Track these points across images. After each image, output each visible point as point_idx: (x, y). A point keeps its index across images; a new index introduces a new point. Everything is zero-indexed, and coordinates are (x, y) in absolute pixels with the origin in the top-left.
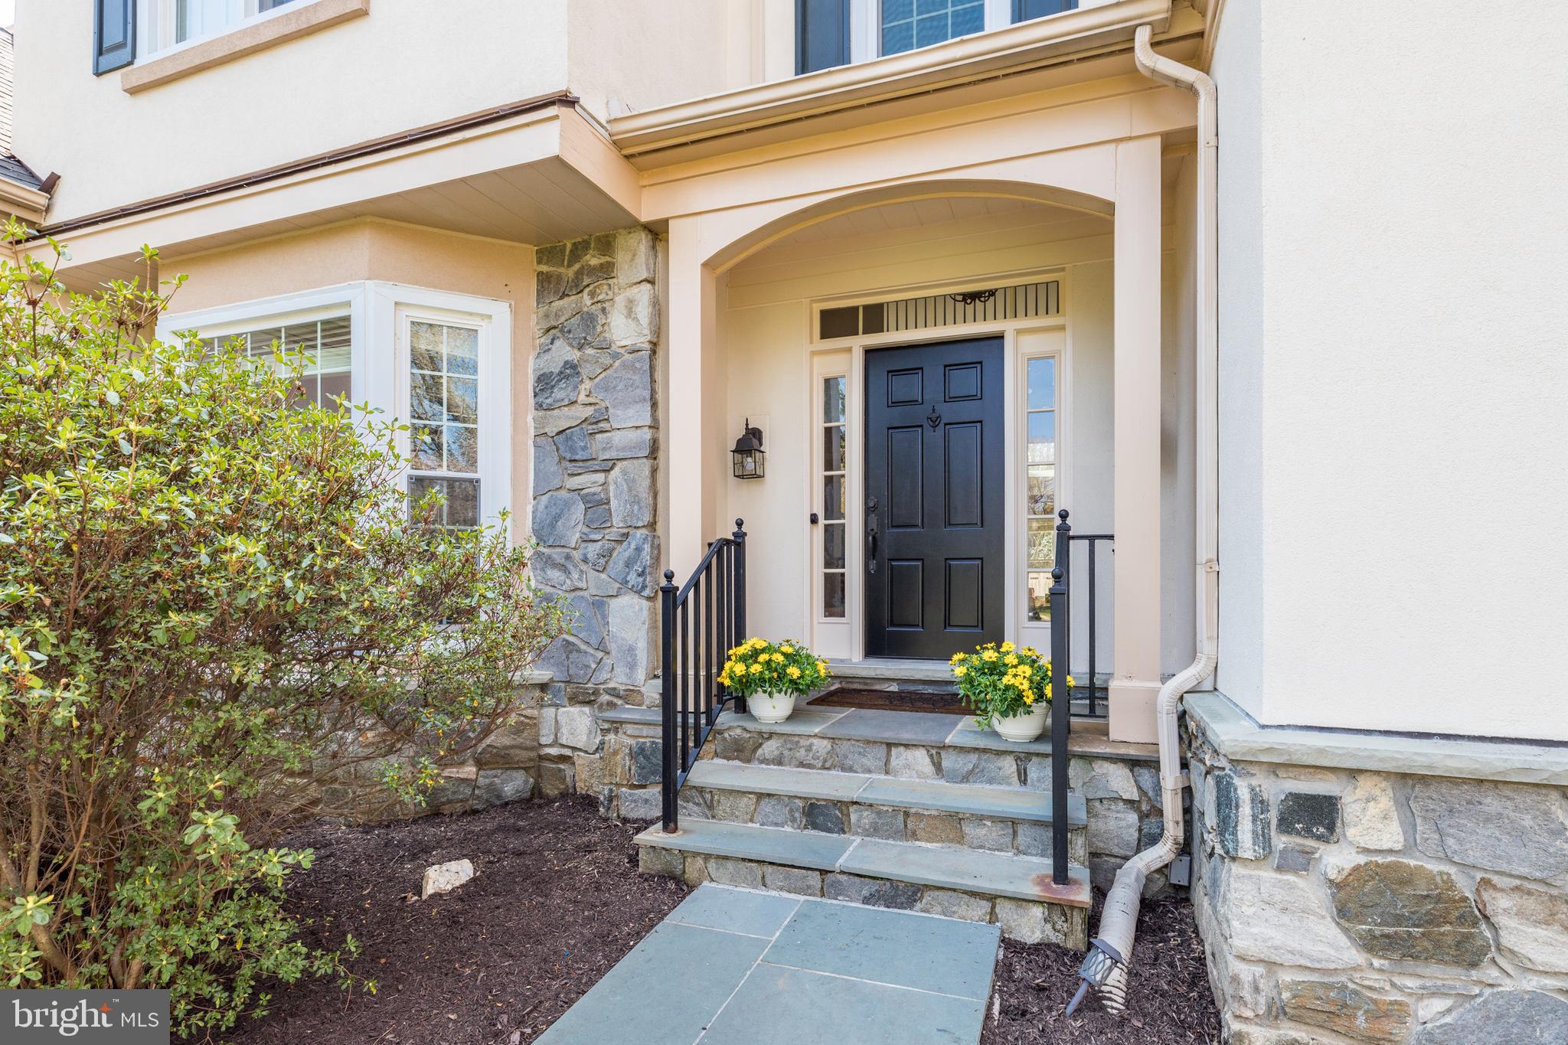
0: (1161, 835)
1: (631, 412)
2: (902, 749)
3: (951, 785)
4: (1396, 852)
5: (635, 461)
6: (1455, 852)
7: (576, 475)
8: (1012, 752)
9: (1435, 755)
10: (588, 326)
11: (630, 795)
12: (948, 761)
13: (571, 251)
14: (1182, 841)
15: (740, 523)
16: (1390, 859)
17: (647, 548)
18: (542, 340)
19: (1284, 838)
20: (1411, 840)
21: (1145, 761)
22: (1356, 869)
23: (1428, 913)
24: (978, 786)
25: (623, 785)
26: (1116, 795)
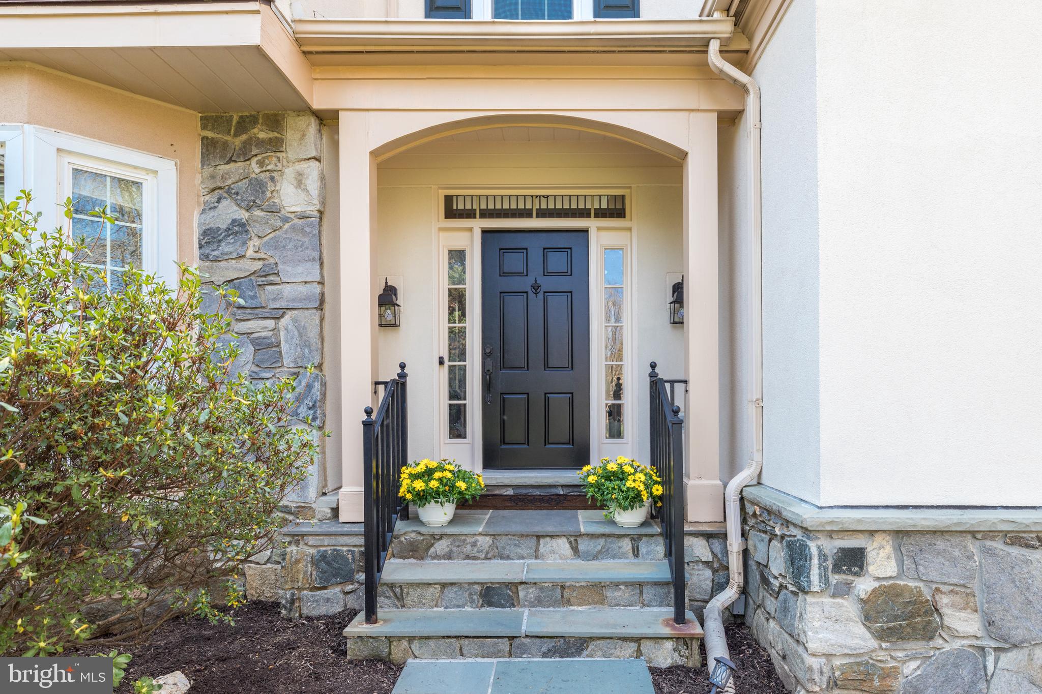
0: (727, 582)
1: (300, 269)
2: (548, 539)
3: (586, 562)
4: (893, 578)
5: (305, 311)
6: (923, 574)
7: (244, 320)
8: (628, 535)
9: (916, 518)
10: (257, 191)
11: (312, 596)
12: (583, 545)
13: (238, 123)
14: (742, 585)
15: (403, 366)
16: (891, 582)
17: (317, 385)
18: (207, 198)
19: (837, 576)
20: (901, 571)
21: (717, 534)
22: (874, 590)
23: (910, 611)
24: (605, 562)
25: (304, 589)
26: (698, 559)
